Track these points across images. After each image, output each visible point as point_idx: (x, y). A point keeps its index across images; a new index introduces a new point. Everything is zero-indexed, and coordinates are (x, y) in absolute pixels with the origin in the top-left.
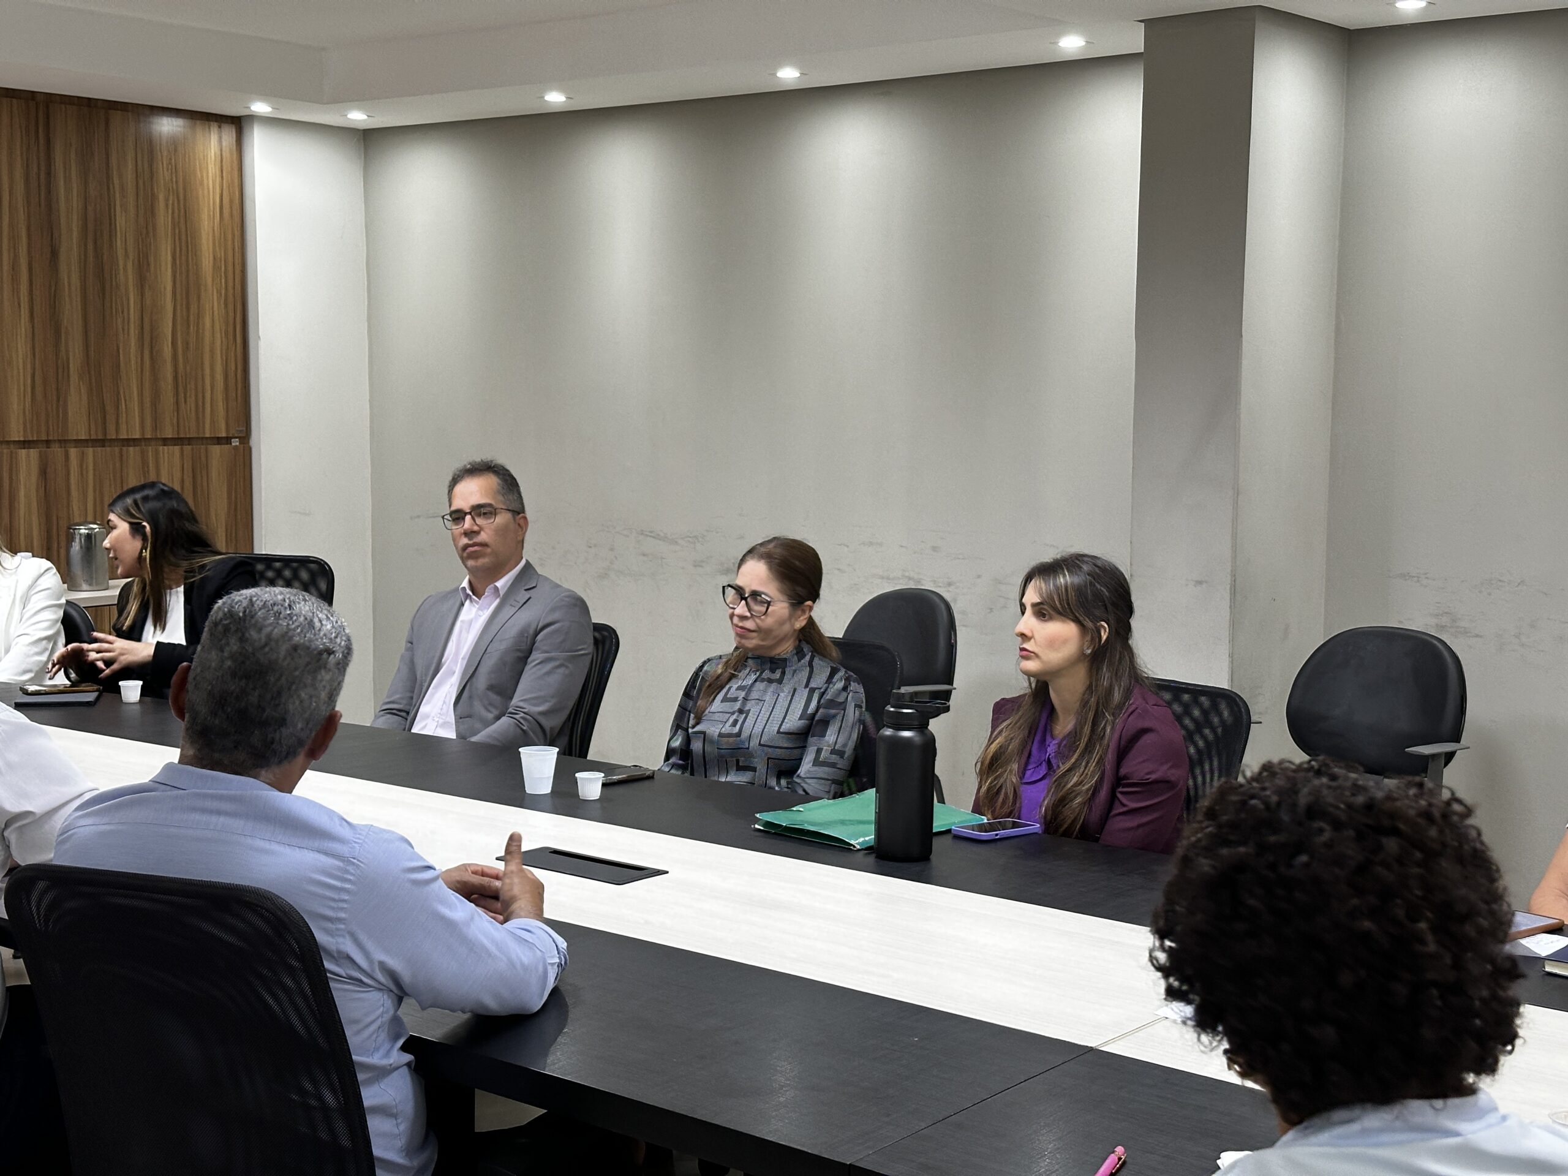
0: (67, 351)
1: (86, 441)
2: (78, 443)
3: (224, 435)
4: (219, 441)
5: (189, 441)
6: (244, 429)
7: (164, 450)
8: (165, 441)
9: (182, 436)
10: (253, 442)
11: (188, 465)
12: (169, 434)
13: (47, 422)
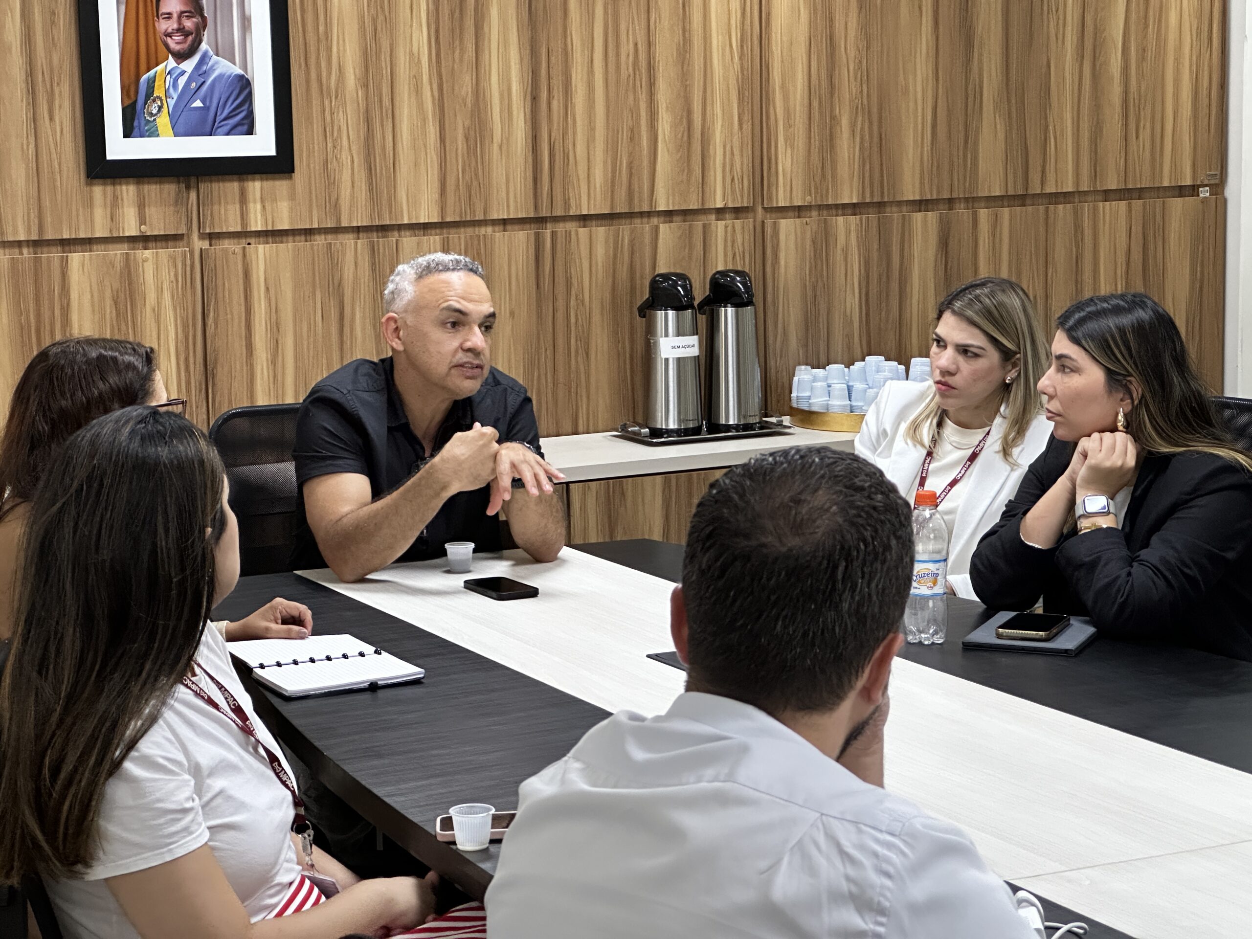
0: (981, 70)
1: (1001, 198)
2: (992, 201)
3: (1188, 182)
4: (1181, 191)
5: (1140, 193)
6: (1218, 173)
7: (1106, 208)
8: (1107, 195)
9: (1130, 186)
10: (1230, 191)
11: (1137, 229)
12: (1112, 184)
13: (951, 172)
